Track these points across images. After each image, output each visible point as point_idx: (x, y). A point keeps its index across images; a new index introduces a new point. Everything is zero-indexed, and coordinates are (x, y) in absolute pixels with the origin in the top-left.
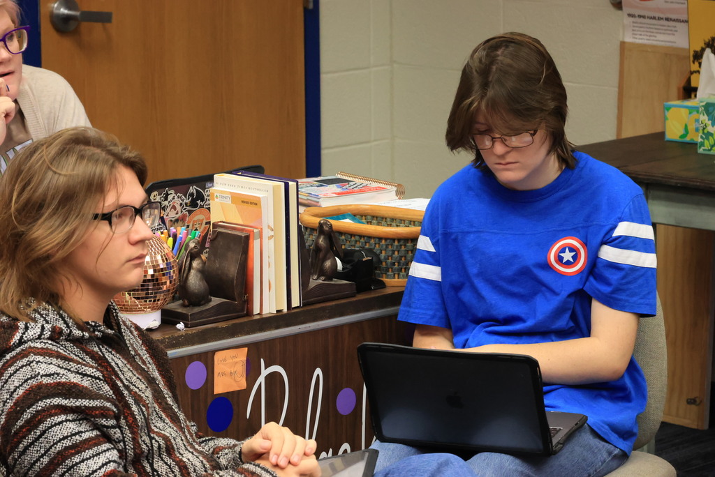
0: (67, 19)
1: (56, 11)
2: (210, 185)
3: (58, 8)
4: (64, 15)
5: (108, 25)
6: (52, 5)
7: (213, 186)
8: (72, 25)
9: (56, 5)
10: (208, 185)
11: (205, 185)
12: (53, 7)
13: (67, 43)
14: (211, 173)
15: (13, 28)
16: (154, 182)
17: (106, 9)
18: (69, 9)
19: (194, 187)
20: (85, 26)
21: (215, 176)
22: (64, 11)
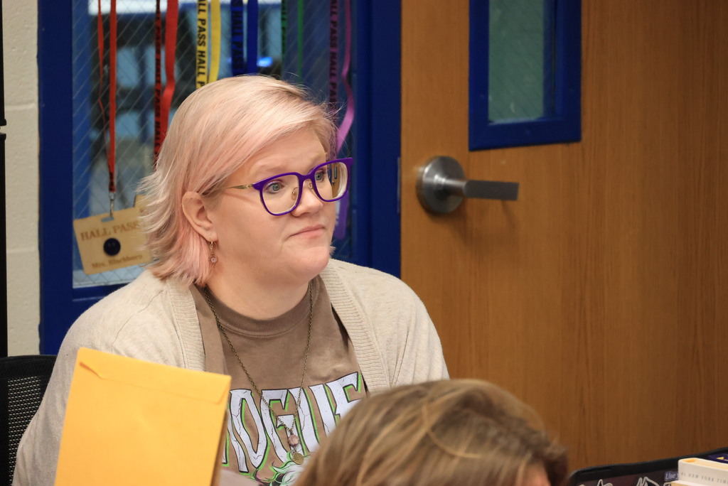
0: (444, 192)
1: (426, 180)
2: (672, 476)
3: (430, 175)
4: (439, 185)
5: (510, 203)
6: (421, 169)
7: (676, 478)
8: (453, 204)
9: (427, 170)
10: (669, 475)
11: (664, 476)
12: (423, 173)
13: (443, 232)
14: (673, 456)
15: (324, 161)
16: (580, 469)
17: (508, 178)
18: (449, 176)
19: (646, 478)
20: (473, 204)
21: (681, 462)
22: (439, 179)
